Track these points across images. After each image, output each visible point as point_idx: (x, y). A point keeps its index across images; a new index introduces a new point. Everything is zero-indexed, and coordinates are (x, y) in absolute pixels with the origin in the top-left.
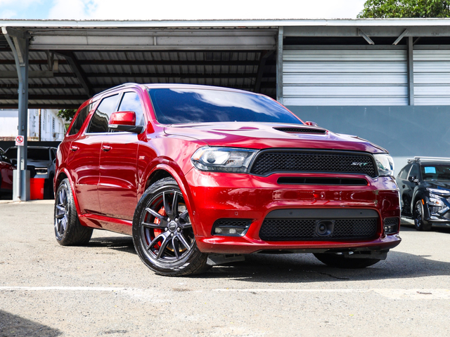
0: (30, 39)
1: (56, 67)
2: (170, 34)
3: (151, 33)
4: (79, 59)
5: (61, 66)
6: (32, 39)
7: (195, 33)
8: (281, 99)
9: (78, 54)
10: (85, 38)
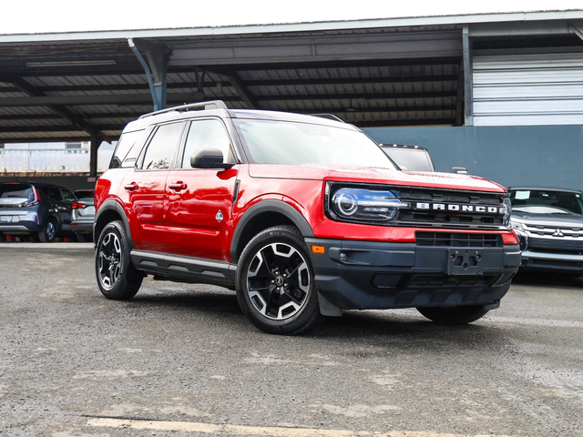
0: (168, 54)
1: (219, 89)
2: (332, 41)
3: (308, 41)
4: (244, 79)
5: (225, 88)
6: (170, 53)
7: (362, 39)
8: (470, 118)
9: (243, 74)
10: (230, 50)
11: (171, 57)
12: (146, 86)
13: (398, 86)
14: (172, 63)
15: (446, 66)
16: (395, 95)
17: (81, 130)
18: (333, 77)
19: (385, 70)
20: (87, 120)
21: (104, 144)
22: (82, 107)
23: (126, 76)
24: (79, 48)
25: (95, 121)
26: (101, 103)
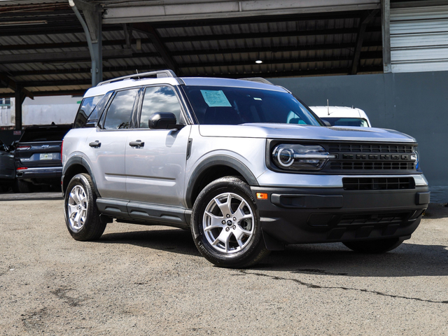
1: (138, 46)
4: (162, 36)
5: (144, 45)
6: (104, 12)
8: (389, 65)
9: (161, 31)
10: (162, 8)
11: (106, 16)
12: (85, 44)
13: (303, 39)
14: (106, 22)
15: (347, 20)
16: (299, 47)
17: (7, 87)
18: (244, 32)
19: (292, 24)
20: (11, 78)
21: (27, 99)
22: (8, 65)
23: (51, 36)
24: (16, 9)
25: (18, 78)
26: (25, 62)
